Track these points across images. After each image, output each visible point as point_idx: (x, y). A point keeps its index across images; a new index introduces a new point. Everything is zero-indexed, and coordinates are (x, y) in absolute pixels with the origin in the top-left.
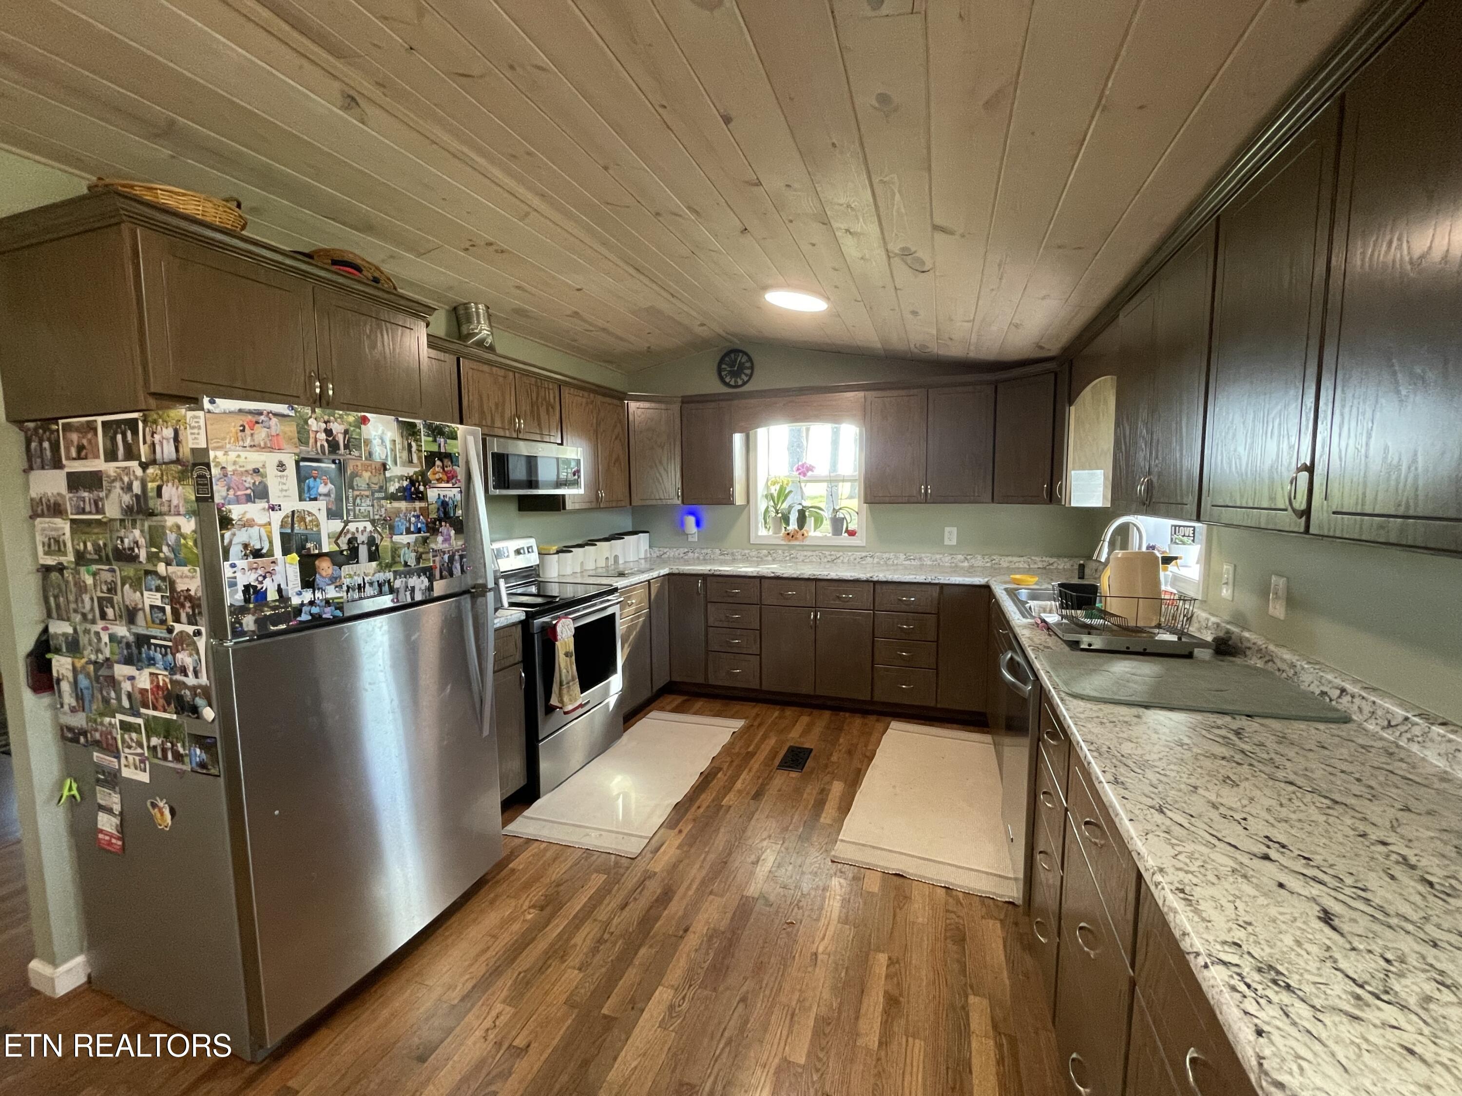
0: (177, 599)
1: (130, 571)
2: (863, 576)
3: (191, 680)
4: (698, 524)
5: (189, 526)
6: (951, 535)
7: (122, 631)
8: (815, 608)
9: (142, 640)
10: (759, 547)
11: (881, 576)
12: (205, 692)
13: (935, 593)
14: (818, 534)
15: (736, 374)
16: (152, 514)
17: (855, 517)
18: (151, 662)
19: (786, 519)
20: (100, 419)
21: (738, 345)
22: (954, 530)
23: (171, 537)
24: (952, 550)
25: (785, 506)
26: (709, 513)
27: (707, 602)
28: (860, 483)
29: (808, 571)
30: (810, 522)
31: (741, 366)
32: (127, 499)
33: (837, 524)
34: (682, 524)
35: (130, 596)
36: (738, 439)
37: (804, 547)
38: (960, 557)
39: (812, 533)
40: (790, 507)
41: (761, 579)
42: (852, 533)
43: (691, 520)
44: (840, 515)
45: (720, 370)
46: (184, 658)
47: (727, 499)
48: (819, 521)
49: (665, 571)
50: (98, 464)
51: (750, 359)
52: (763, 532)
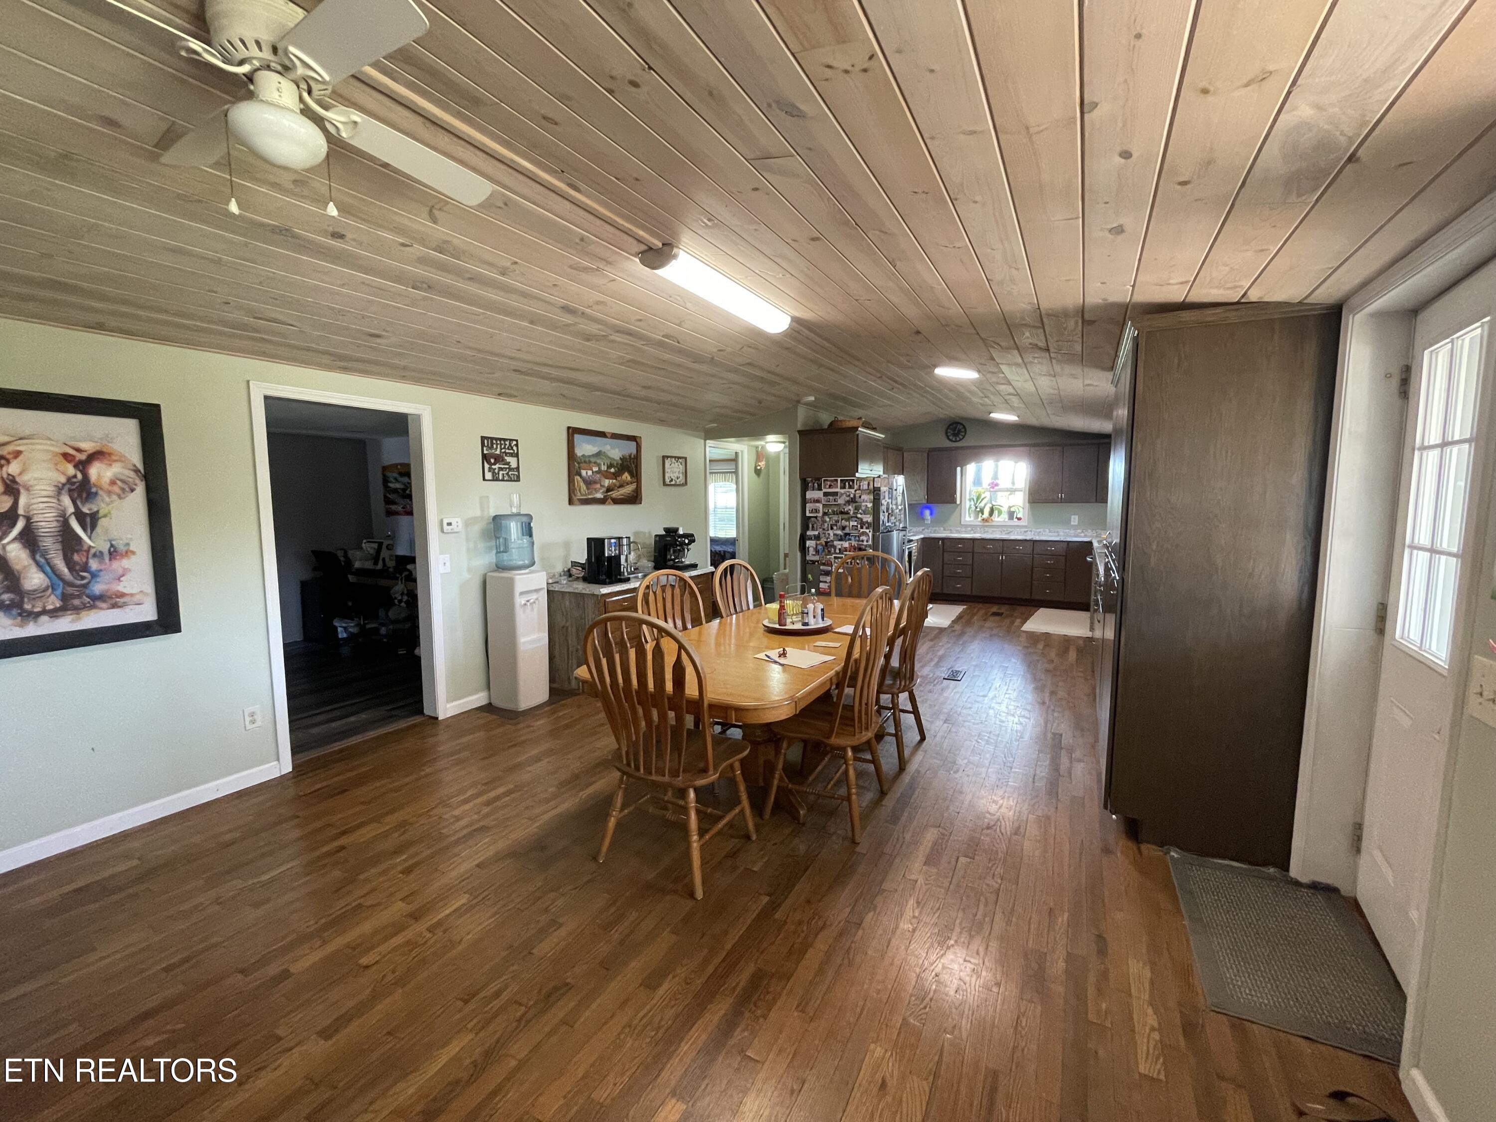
0: (862, 524)
1: (846, 516)
2: (1028, 538)
3: (865, 543)
4: (931, 514)
5: (870, 505)
6: (1075, 520)
7: (839, 532)
8: (1002, 554)
9: (846, 534)
10: (966, 526)
11: (1037, 538)
12: (870, 546)
13: (1065, 545)
14: (999, 519)
15: (955, 435)
16: (856, 502)
17: (1021, 509)
18: (850, 540)
19: (982, 511)
20: (839, 479)
21: (958, 420)
22: (1077, 517)
23: (863, 508)
24: (1075, 528)
25: (982, 504)
26: (939, 508)
27: (943, 552)
28: (1025, 494)
29: (998, 536)
30: (996, 513)
31: (959, 431)
32: (848, 498)
33: (1011, 515)
34: (922, 514)
35: (844, 523)
36: (959, 469)
37: (992, 526)
38: (1079, 531)
39: (996, 519)
40: (985, 505)
41: (973, 540)
42: (1019, 519)
43: (927, 512)
44: (1012, 509)
45: (947, 433)
46: (864, 538)
47: (953, 501)
48: (1000, 513)
49: (922, 536)
50: (838, 490)
51: (964, 427)
52: (968, 519)
